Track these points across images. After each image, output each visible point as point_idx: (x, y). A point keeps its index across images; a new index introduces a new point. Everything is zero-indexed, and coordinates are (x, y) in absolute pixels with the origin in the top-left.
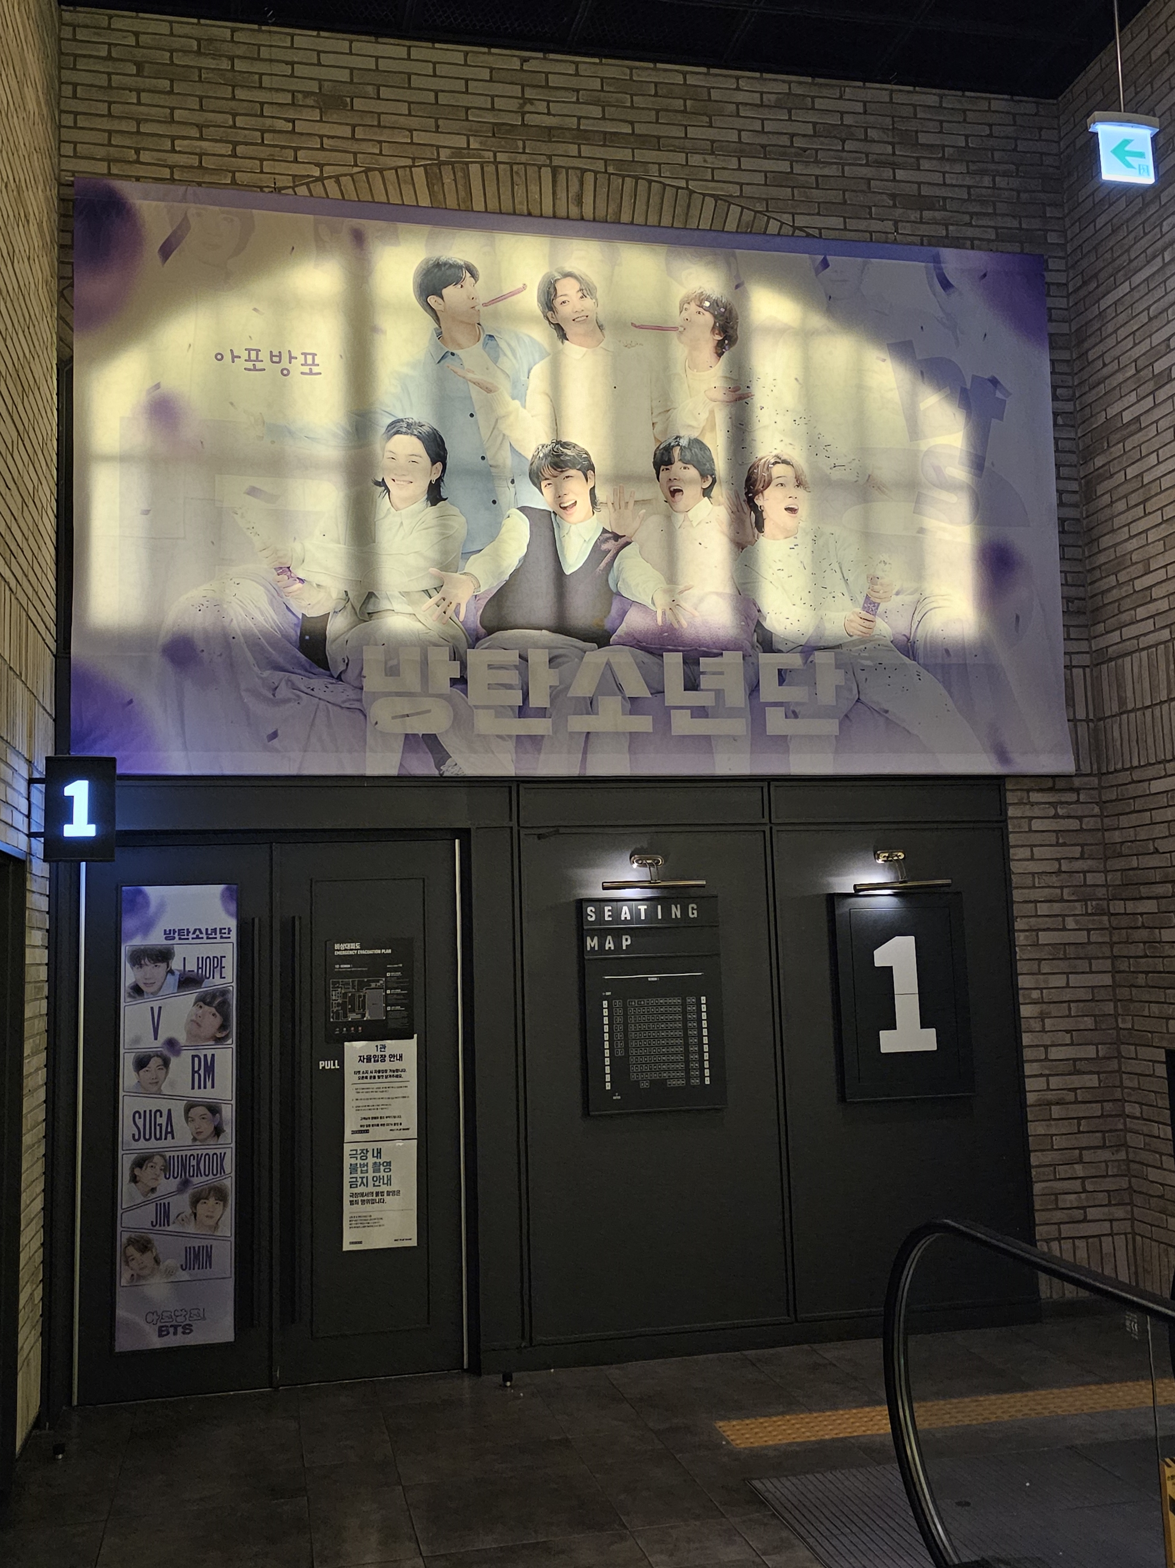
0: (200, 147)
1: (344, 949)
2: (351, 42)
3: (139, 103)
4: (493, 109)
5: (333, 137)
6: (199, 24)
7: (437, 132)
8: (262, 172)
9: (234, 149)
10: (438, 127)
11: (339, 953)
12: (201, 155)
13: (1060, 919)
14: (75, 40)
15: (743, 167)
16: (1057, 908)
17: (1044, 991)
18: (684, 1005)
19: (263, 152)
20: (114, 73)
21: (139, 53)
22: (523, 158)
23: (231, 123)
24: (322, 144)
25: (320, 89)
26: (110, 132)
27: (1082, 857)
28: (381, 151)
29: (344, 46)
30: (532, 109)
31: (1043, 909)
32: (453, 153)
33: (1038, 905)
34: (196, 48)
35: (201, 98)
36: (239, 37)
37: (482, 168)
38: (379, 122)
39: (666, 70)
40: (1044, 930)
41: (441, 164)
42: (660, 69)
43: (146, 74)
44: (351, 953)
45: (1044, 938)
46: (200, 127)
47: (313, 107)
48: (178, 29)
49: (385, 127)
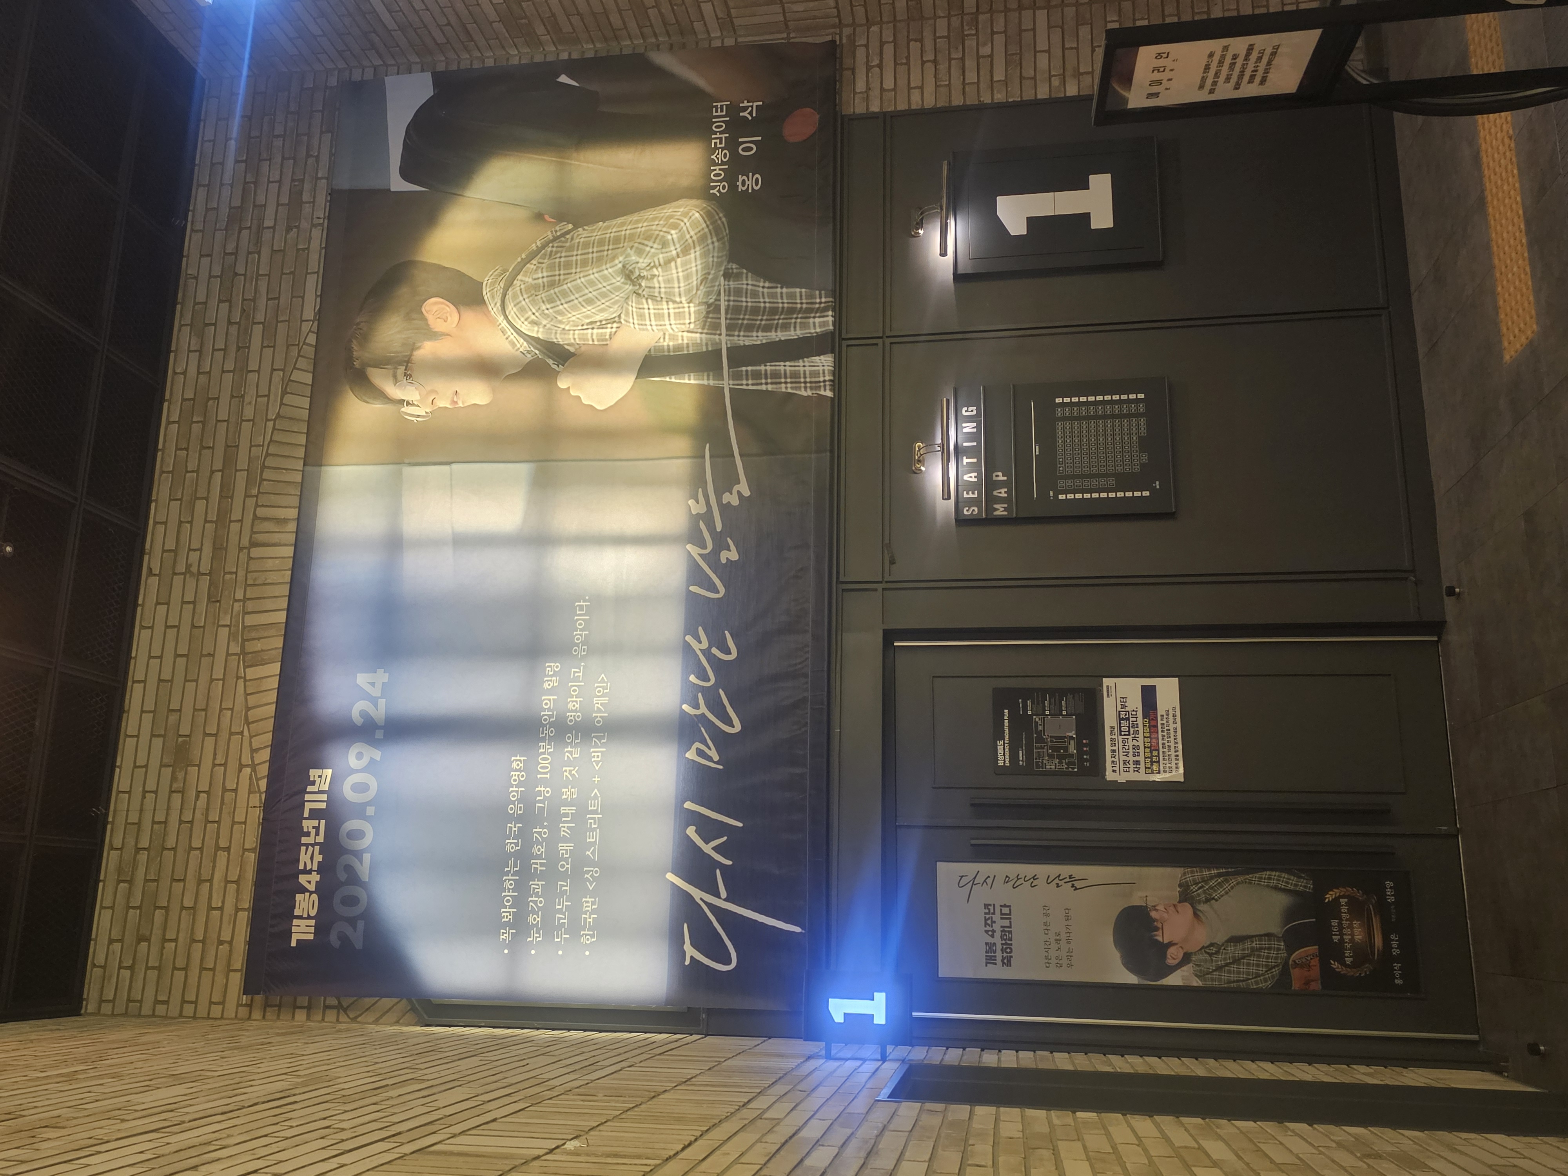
0: (220, 881)
1: (1003, 757)
2: (127, 736)
3: (175, 940)
4: (194, 603)
5: (215, 755)
6: (104, 881)
8: (245, 823)
9: (224, 849)
10: (209, 654)
11: (1007, 762)
13: (981, 60)
15: (257, 368)
16: (970, 63)
17: (1053, 73)
18: (1064, 419)
19: (226, 821)
20: (147, 964)
21: (129, 940)
22: (241, 573)
23: (198, 852)
24: (220, 765)
25: (169, 766)
26: (202, 969)
27: (921, 40)
28: (228, 709)
29: (130, 743)
30: (196, 565)
31: (971, 77)
32: (234, 640)
33: (967, 81)
35: (173, 881)
36: (117, 843)
37: (249, 613)
38: (203, 710)
39: (165, 441)
40: (992, 76)
41: (243, 652)
42: (164, 445)
43: (148, 933)
44: (1007, 749)
45: (999, 76)
46: (200, 882)
47: (186, 774)
48: (108, 902)
49: (207, 705)
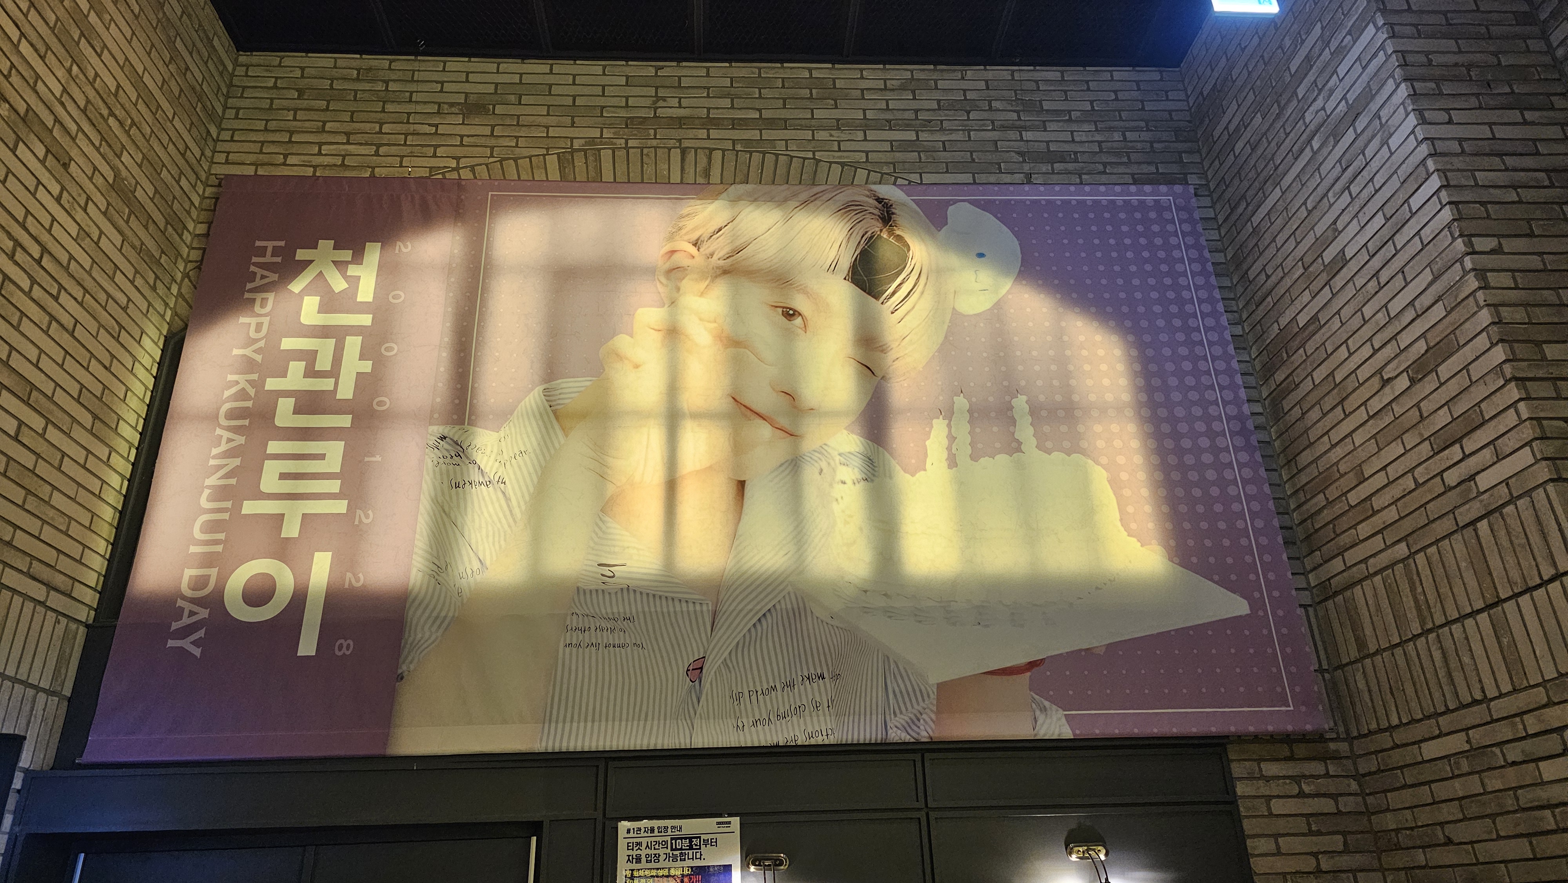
0: (346, 150)
2: (498, 64)
3: (295, 119)
4: (626, 106)
5: (473, 136)
6: (361, 58)
7: (572, 126)
8: (401, 166)
9: (377, 151)
10: (573, 122)
12: (344, 157)
14: (246, 76)
15: (868, 138)
19: (406, 150)
20: (276, 98)
21: (302, 83)
23: (377, 129)
24: (462, 141)
25: (466, 100)
27: (1347, 851)
29: (491, 67)
30: (665, 104)
32: (586, 142)
34: (355, 76)
35: (353, 113)
36: (397, 65)
37: (614, 153)
38: (518, 123)
39: (792, 68)
41: (573, 151)
42: (786, 68)
46: (348, 134)
47: (457, 114)
48: (340, 63)
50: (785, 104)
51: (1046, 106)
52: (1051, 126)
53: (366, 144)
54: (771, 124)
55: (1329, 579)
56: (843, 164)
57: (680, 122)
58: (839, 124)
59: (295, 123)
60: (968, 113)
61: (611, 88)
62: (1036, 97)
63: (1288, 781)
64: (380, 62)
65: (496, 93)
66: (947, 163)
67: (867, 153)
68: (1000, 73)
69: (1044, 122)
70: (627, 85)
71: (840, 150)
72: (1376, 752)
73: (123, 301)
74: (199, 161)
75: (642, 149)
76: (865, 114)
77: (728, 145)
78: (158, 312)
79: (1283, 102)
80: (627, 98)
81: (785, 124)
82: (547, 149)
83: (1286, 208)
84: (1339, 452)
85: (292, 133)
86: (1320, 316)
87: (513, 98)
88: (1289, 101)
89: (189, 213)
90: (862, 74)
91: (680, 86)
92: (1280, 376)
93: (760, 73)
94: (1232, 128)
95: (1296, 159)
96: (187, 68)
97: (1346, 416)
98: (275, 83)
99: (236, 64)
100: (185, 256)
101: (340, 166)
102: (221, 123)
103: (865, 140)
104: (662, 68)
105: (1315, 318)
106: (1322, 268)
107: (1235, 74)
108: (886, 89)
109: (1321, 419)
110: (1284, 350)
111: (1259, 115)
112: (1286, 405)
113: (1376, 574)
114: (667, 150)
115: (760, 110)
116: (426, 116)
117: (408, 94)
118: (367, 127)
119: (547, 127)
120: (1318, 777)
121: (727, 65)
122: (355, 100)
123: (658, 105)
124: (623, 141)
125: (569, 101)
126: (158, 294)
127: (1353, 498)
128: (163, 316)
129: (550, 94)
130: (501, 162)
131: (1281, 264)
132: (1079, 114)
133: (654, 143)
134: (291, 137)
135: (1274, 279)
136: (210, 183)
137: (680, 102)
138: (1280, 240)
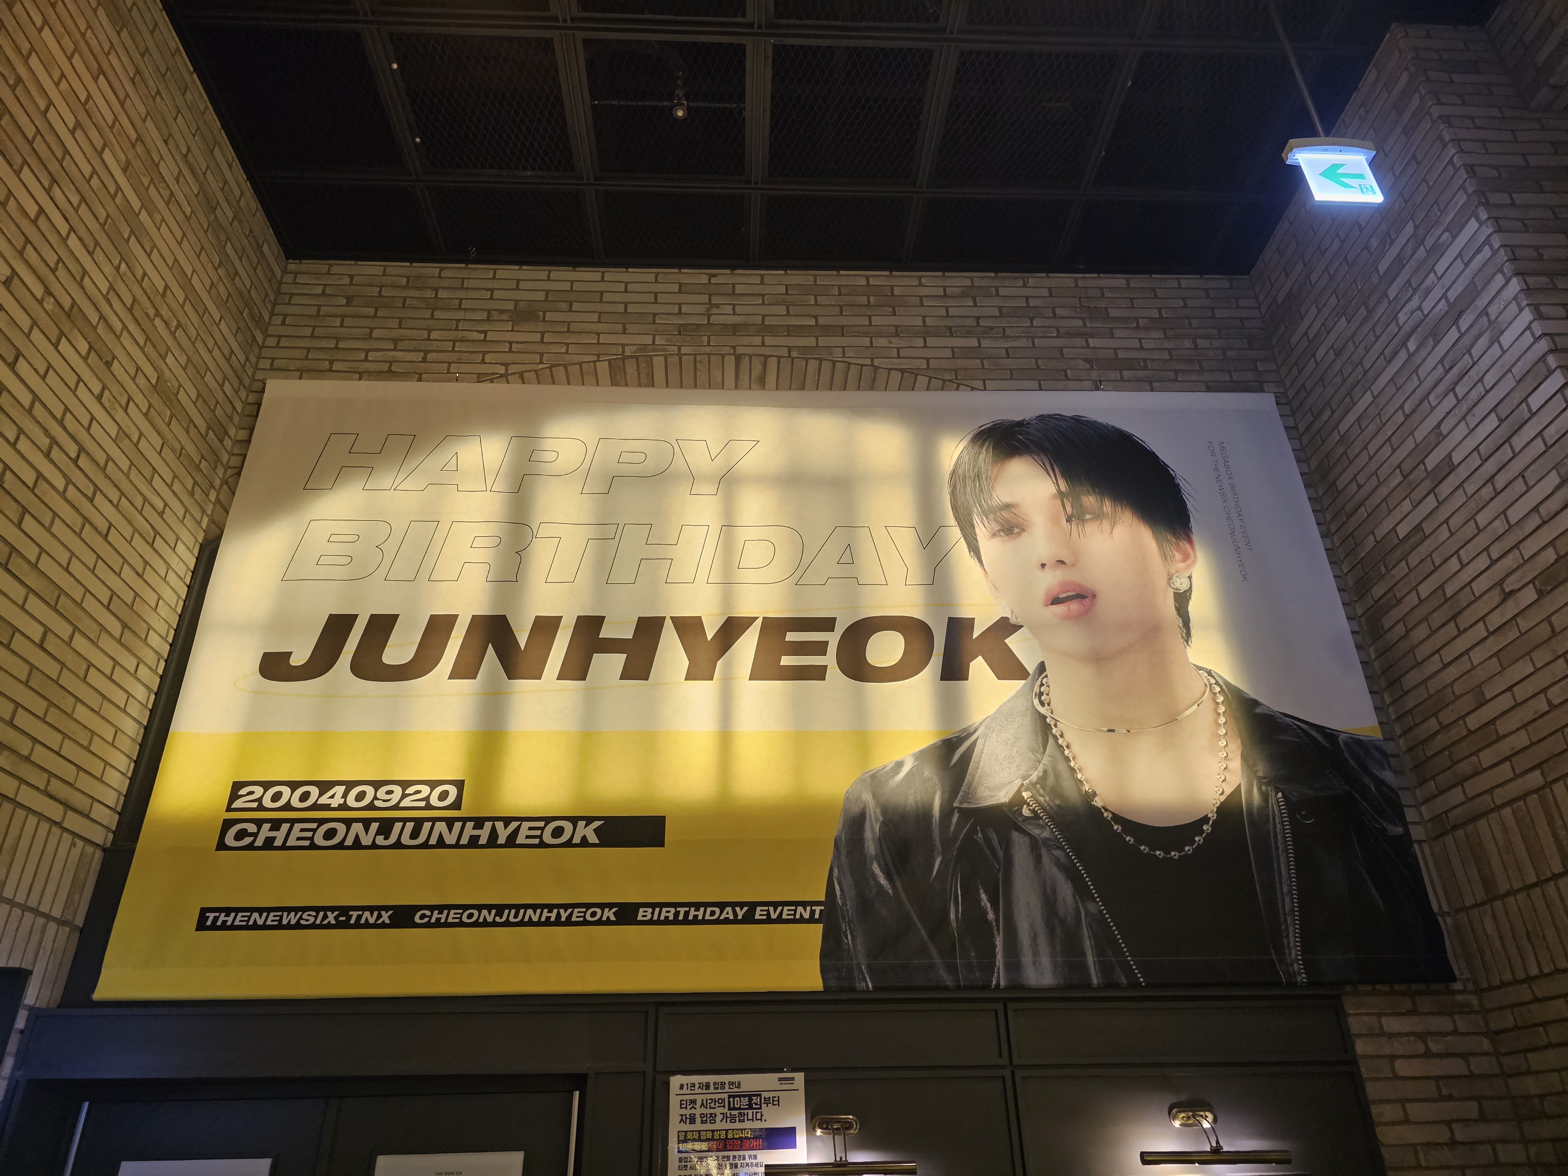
2: (549, 272)
3: (342, 326)
4: (680, 313)
5: (522, 343)
6: (411, 266)
7: (624, 333)
8: (448, 372)
9: (425, 357)
10: (625, 329)
12: (391, 363)
14: (295, 283)
15: (928, 345)
20: (324, 305)
24: (511, 348)
25: (515, 307)
26: (309, 349)
28: (567, 350)
32: (638, 349)
34: (404, 283)
35: (401, 319)
36: (447, 273)
37: (666, 360)
38: (569, 329)
39: (849, 276)
41: (624, 358)
43: (354, 304)
46: (395, 341)
47: (506, 321)
48: (389, 271)
49: (573, 332)
50: (841, 312)
51: (1113, 313)
52: (1118, 333)
53: (414, 351)
54: (828, 330)
55: (1446, 812)
56: (902, 371)
57: (734, 329)
58: (897, 332)
59: (342, 330)
60: (1032, 320)
61: (664, 295)
62: (1102, 304)
63: (1412, 1038)
64: (431, 269)
65: (546, 300)
66: (1011, 370)
67: (928, 360)
68: (1063, 280)
69: (1111, 329)
70: (680, 292)
71: (899, 357)
72: (1512, 1006)
73: (160, 505)
74: (243, 367)
75: (695, 355)
76: (924, 322)
77: (784, 352)
78: (195, 520)
79: (1371, 306)
80: (680, 305)
81: (841, 331)
82: (598, 356)
83: (1379, 414)
84: (1452, 673)
85: (338, 340)
86: (1423, 525)
87: (564, 306)
88: (1379, 302)
89: (231, 418)
90: (920, 282)
91: (733, 293)
92: (1378, 591)
93: (815, 281)
94: (1312, 333)
95: (1389, 362)
96: (236, 273)
97: (1461, 633)
98: (324, 290)
99: (285, 271)
100: (225, 461)
101: (388, 371)
102: (267, 330)
103: (925, 346)
104: (715, 276)
105: (1418, 528)
106: (1425, 475)
107: (1314, 277)
108: (945, 296)
109: (1429, 636)
110: (1382, 563)
111: (1343, 319)
112: (1387, 622)
113: (1504, 805)
114: (720, 357)
115: (816, 317)
116: (474, 323)
117: (457, 301)
118: (414, 334)
119: (598, 334)
120: (1447, 1034)
121: (783, 272)
122: (404, 307)
123: (712, 312)
124: (676, 348)
125: (621, 308)
126: (195, 499)
127: (1473, 722)
128: (199, 523)
129: (601, 301)
130: (550, 368)
131: (1376, 472)
132: (1146, 321)
133: (708, 350)
134: (337, 344)
135: (1367, 488)
136: (253, 389)
137: (734, 309)
138: (1372, 448)
